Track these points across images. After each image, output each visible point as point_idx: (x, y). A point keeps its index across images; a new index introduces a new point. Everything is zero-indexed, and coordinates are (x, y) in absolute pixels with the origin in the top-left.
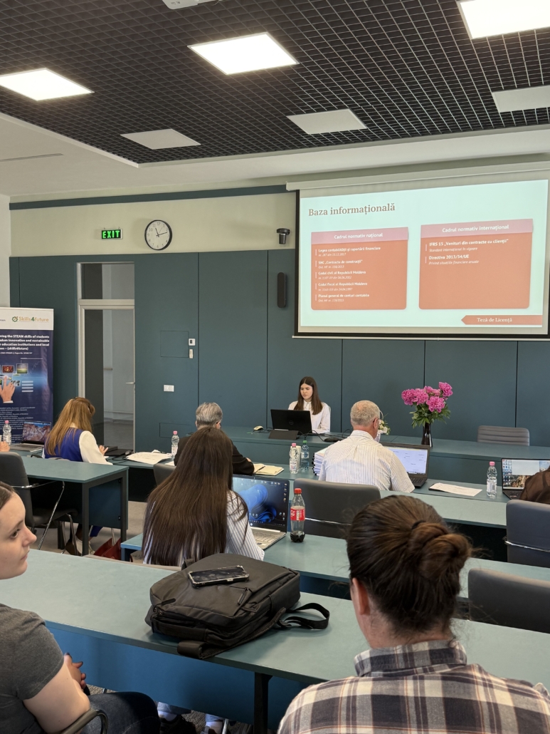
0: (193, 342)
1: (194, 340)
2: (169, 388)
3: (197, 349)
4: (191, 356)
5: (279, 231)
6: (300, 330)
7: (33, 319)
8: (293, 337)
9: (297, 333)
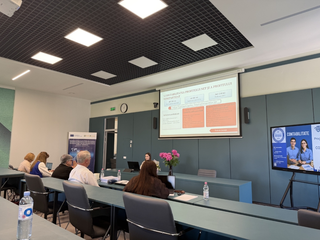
0: (131, 142)
1: (132, 141)
2: (125, 158)
3: (132, 144)
4: (131, 146)
5: (154, 103)
6: (160, 137)
7: (90, 136)
8: (158, 139)
9: (160, 138)
